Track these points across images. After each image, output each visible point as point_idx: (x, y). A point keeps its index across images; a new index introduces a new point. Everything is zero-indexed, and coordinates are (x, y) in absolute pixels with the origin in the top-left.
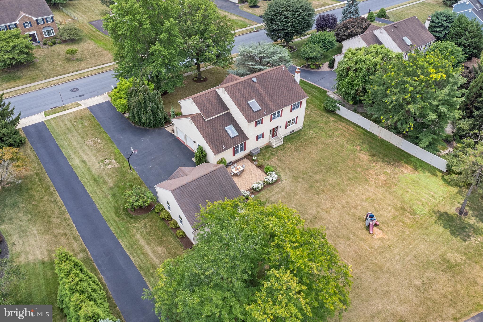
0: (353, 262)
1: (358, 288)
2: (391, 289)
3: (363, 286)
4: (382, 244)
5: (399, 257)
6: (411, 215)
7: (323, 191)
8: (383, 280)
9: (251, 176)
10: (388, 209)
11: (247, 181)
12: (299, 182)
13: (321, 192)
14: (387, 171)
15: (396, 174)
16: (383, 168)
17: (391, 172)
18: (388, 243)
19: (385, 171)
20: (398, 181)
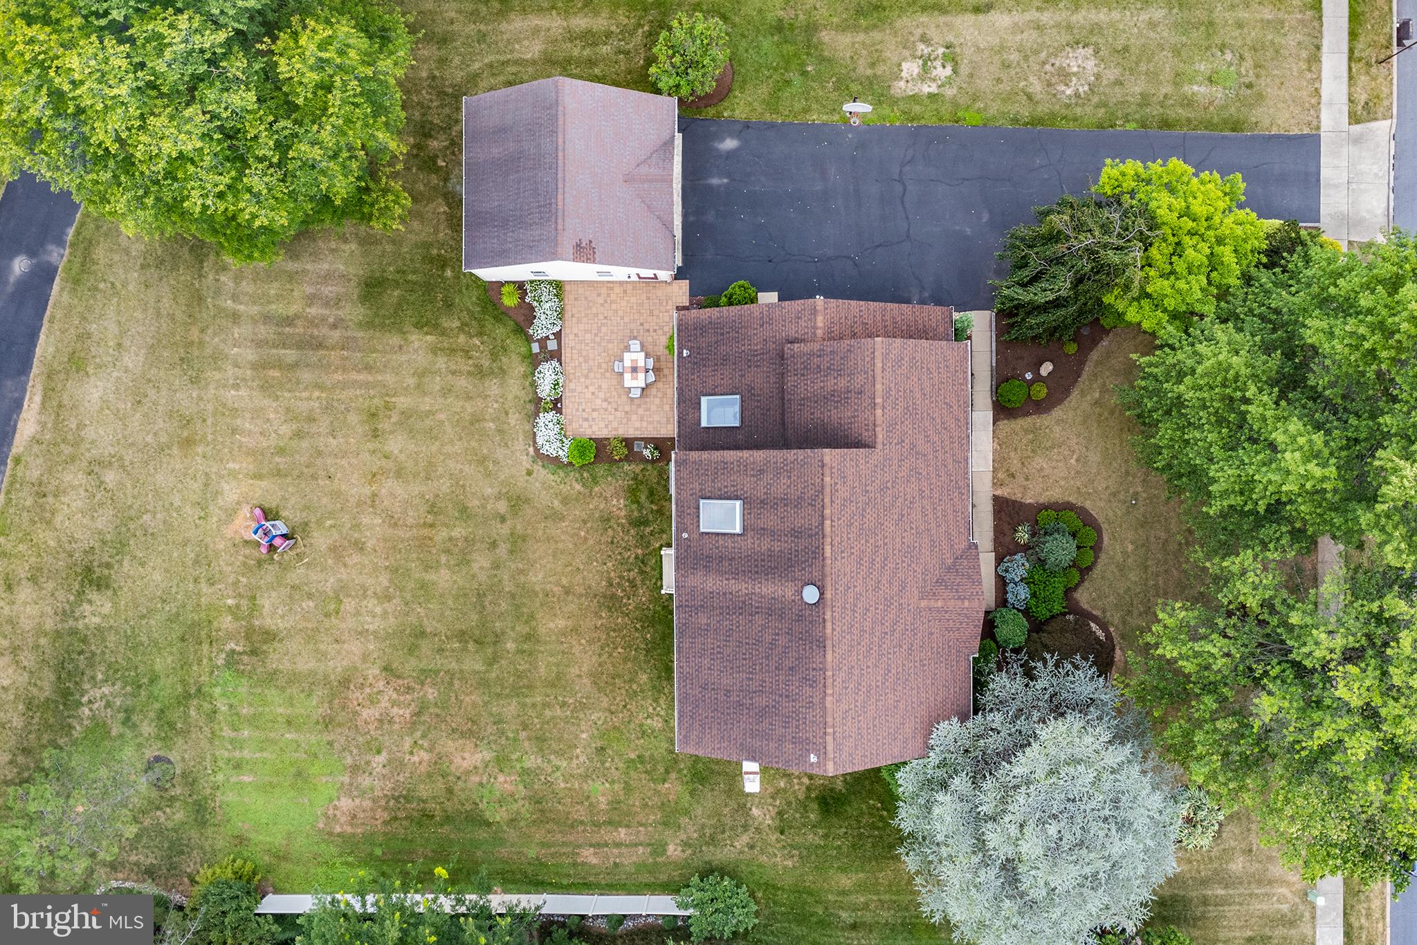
0: (230, 403)
1: (182, 359)
2: (138, 415)
3: (177, 371)
4: (220, 502)
5: (176, 505)
6: (233, 651)
7: (432, 526)
8: (160, 420)
9: (602, 395)
10: (282, 617)
11: (590, 370)
12: (498, 498)
13: (430, 518)
14: (382, 758)
15: (355, 769)
16: (396, 764)
17: (368, 763)
18: (215, 519)
19: (384, 754)
20: (330, 743)
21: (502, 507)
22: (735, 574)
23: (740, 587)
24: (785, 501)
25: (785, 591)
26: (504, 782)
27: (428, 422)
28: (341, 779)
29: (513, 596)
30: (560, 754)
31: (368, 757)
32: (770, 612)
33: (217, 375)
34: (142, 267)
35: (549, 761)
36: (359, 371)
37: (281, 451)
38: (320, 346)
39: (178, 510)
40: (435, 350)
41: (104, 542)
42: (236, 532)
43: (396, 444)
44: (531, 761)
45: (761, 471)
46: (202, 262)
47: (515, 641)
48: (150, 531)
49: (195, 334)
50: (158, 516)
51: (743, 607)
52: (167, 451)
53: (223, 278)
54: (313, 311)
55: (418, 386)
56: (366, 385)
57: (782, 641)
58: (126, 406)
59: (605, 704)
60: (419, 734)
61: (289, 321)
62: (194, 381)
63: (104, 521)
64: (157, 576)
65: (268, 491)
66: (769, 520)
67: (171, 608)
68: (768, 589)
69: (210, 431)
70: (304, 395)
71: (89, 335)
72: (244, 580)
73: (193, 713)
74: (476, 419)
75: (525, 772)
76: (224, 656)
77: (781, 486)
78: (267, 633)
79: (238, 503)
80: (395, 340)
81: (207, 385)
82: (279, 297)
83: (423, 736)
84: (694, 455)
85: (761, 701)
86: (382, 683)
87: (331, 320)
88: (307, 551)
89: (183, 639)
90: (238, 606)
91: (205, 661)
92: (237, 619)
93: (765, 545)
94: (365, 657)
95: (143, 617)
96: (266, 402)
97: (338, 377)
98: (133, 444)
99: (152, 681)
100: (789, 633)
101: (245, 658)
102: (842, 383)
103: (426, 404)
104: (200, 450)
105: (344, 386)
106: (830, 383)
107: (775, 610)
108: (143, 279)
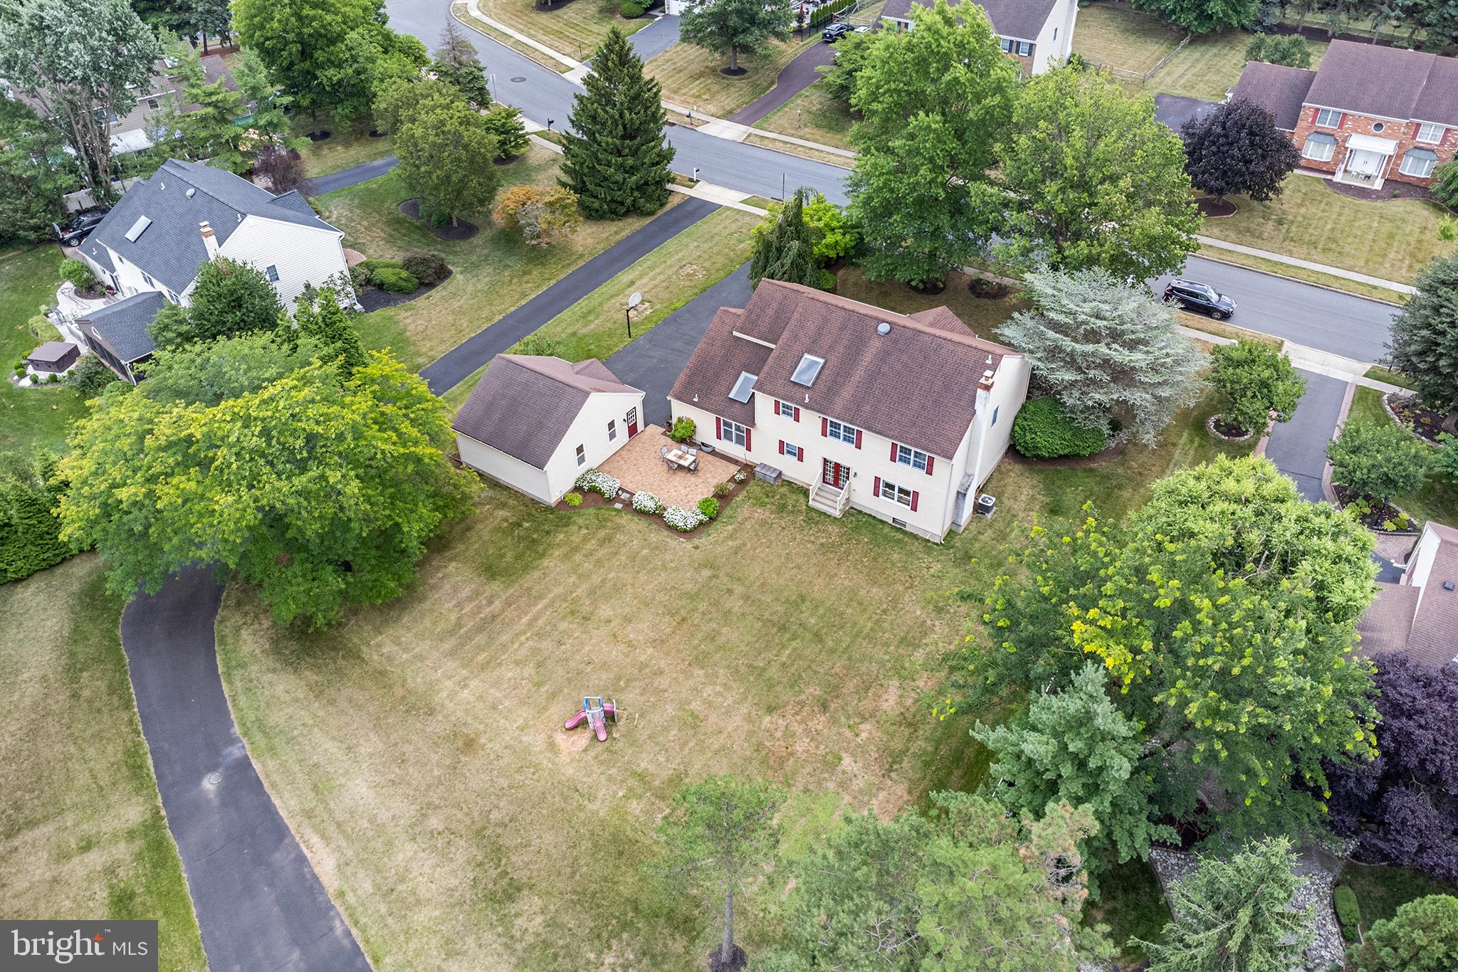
0: (471, 698)
1: (407, 711)
2: (411, 769)
3: (411, 720)
4: (536, 750)
5: (506, 786)
8: (432, 755)
10: (668, 761)
12: (698, 572)
13: (678, 618)
14: (847, 761)
15: (843, 785)
16: (859, 752)
17: (844, 772)
18: (545, 762)
19: (844, 755)
20: (806, 790)
21: (706, 573)
22: (848, 375)
23: (859, 374)
24: (821, 328)
25: (875, 345)
26: (924, 683)
27: (609, 585)
28: (845, 802)
29: (777, 599)
30: (925, 634)
31: (839, 768)
32: (883, 360)
33: (444, 694)
34: (317, 696)
35: (927, 645)
36: (534, 605)
37: (539, 685)
38: (494, 617)
39: (510, 787)
40: (567, 557)
41: (480, 865)
42: (570, 753)
43: (605, 611)
44: (919, 656)
45: (796, 336)
46: (359, 657)
47: (811, 615)
49: (399, 692)
50: (501, 805)
51: (872, 376)
52: (459, 766)
53: (385, 651)
54: (467, 609)
55: (579, 577)
56: (551, 604)
57: (905, 358)
58: (395, 773)
59: (901, 588)
60: (843, 719)
61: (459, 625)
62: (431, 712)
63: (463, 852)
64: (549, 837)
65: (560, 711)
66: (826, 341)
67: (586, 845)
68: (867, 357)
69: (476, 724)
70: (516, 646)
71: (316, 765)
72: (613, 771)
74: (633, 558)
75: (925, 667)
77: (811, 327)
78: (671, 781)
79: (550, 737)
80: (537, 574)
81: (443, 705)
82: (435, 623)
83: (848, 718)
84: (761, 376)
85: (938, 384)
86: (780, 721)
87: (484, 602)
88: (630, 710)
89: (621, 854)
90: (630, 789)
91: (655, 848)
92: (640, 797)
93: (840, 349)
94: (749, 719)
95: (574, 873)
96: (496, 673)
97: (525, 620)
98: (429, 786)
99: (636, 909)
100: (902, 351)
102: (774, 305)
103: (596, 579)
104: (483, 740)
105: (536, 619)
106: (770, 312)
107: (884, 356)
108: (324, 702)
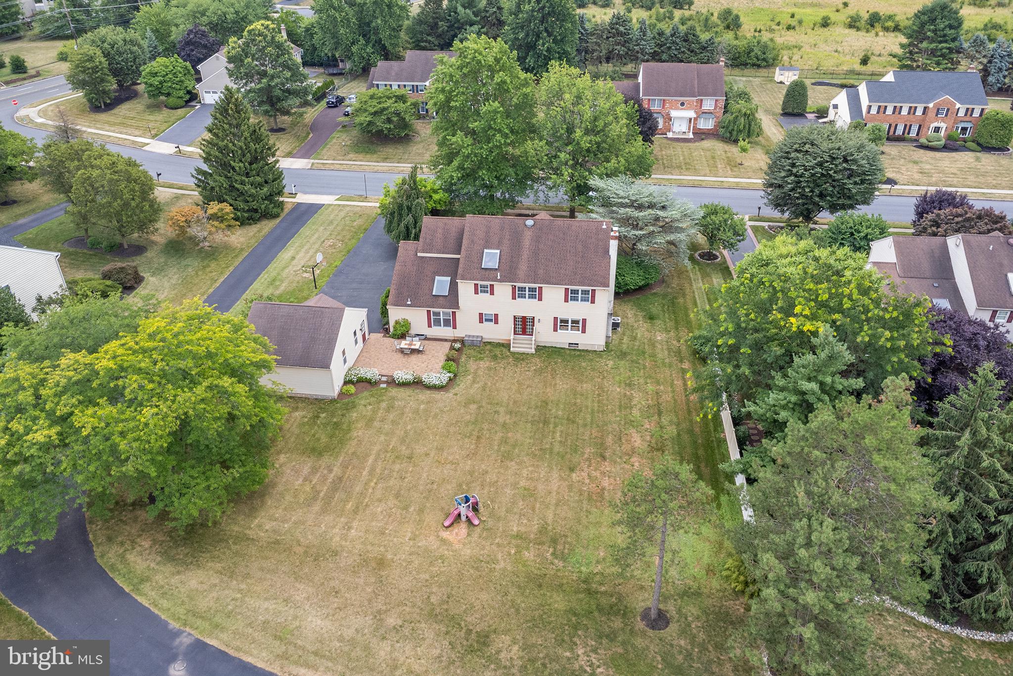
0: (360, 534)
1: (315, 560)
3: (323, 564)
4: (434, 548)
5: (428, 578)
6: (553, 554)
8: (357, 580)
10: (530, 521)
18: (446, 552)
21: (473, 407)
22: (519, 256)
23: (525, 254)
24: (487, 233)
25: (528, 235)
26: (649, 425)
27: (411, 433)
29: (529, 408)
30: (630, 400)
32: (538, 242)
33: (337, 539)
34: (230, 577)
35: (635, 405)
36: (366, 462)
37: (406, 508)
38: (340, 479)
39: (432, 577)
40: (368, 425)
41: (447, 633)
42: (459, 541)
43: (420, 449)
44: (636, 412)
45: (472, 241)
46: (248, 539)
47: (557, 410)
48: (445, 597)
49: (300, 550)
50: (434, 590)
51: (535, 253)
52: (383, 579)
53: (267, 528)
54: (315, 481)
55: (387, 435)
56: (378, 457)
57: (551, 238)
58: (336, 602)
59: (599, 380)
60: (618, 460)
61: (316, 492)
62: (335, 554)
63: (428, 630)
64: (484, 596)
65: (432, 518)
66: (495, 239)
67: (513, 590)
68: (527, 242)
69: (377, 549)
70: (370, 491)
71: (266, 622)
72: (498, 540)
73: (603, 589)
74: (416, 413)
75: (643, 417)
76: (556, 561)
77: (480, 233)
78: (540, 532)
79: (438, 536)
80: (353, 442)
81: (341, 546)
82: (295, 497)
83: (621, 458)
84: (460, 271)
86: (583, 474)
87: (325, 472)
89: (540, 586)
90: (517, 546)
92: (527, 548)
93: (506, 242)
94: (562, 479)
95: (517, 611)
96: (368, 512)
97: (365, 473)
98: (370, 600)
99: (575, 614)
100: (547, 234)
101: (559, 547)
103: (400, 433)
104: (389, 557)
105: (373, 469)
107: (537, 240)
108: (240, 578)
